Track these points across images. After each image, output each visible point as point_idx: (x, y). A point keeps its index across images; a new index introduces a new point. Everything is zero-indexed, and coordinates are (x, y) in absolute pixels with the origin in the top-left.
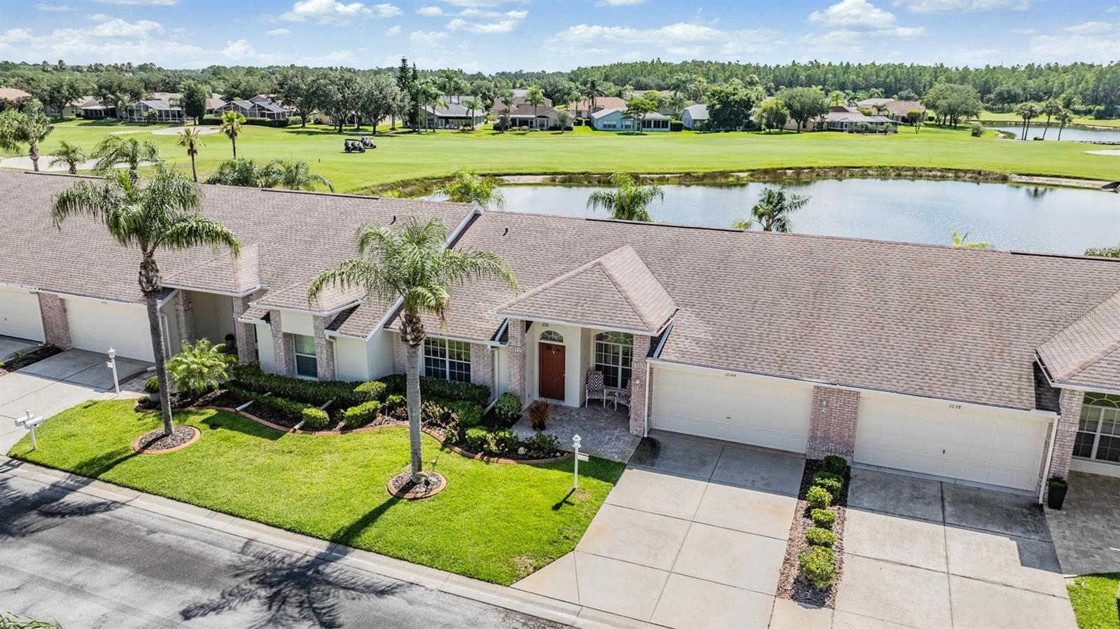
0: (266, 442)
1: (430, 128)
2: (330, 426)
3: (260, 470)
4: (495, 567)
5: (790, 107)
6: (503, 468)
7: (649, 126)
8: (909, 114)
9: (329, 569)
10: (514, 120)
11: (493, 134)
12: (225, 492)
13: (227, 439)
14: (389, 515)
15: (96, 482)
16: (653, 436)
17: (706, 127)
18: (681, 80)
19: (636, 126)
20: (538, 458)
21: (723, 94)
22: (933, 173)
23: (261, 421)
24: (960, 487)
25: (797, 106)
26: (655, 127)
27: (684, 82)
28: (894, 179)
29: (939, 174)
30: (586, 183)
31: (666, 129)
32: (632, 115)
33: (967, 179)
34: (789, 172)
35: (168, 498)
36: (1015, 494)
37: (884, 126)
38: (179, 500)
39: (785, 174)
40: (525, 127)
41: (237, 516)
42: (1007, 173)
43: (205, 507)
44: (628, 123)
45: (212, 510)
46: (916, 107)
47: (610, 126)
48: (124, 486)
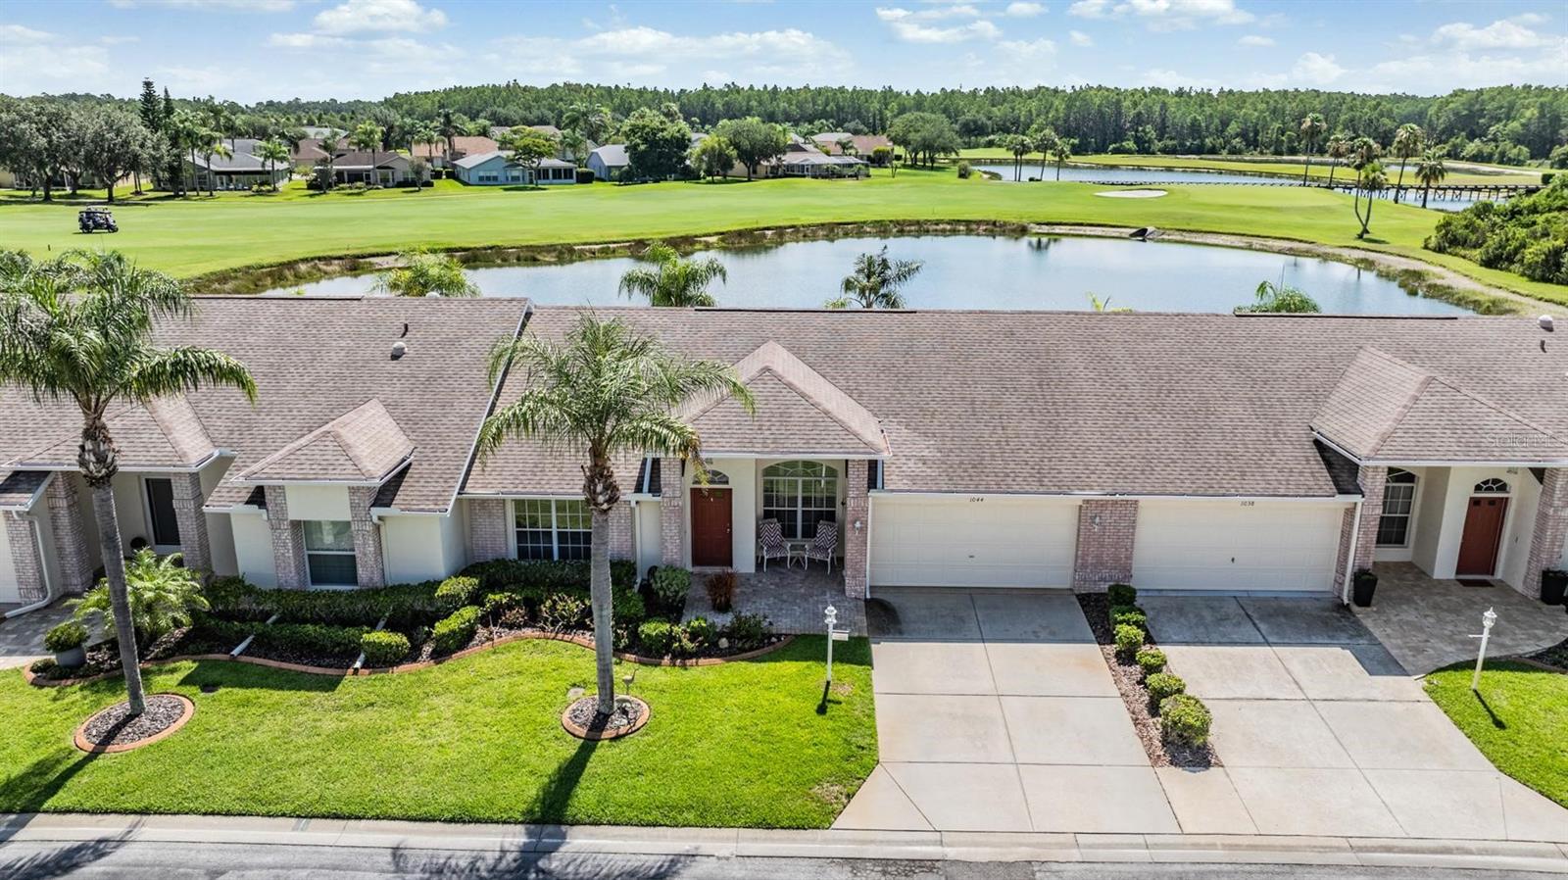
0: (318, 696)
1: (202, 190)
2: (413, 655)
3: (338, 740)
4: (797, 806)
5: (737, 146)
6: (709, 673)
7: (546, 177)
8: (875, 152)
9: (554, 863)
10: (340, 174)
11: (311, 196)
12: (304, 785)
13: (247, 703)
14: (593, 765)
15: (40, 817)
16: (877, 596)
17: (626, 177)
18: (579, 111)
19: (527, 179)
20: (751, 649)
21: (647, 130)
22: (941, 226)
23: (285, 665)
24: (1258, 599)
25: (746, 144)
26: (554, 178)
27: (584, 114)
28: (895, 236)
29: (948, 227)
30: (499, 261)
31: (571, 181)
32: (521, 161)
33: (981, 231)
34: (769, 233)
35: (205, 814)
36: (1314, 597)
37: (855, 169)
38: (228, 814)
39: (765, 236)
40: (359, 184)
41: (349, 818)
42: (1025, 221)
43: (284, 815)
44: (516, 173)
45: (298, 816)
46: (881, 143)
47: (488, 178)
48: (106, 812)
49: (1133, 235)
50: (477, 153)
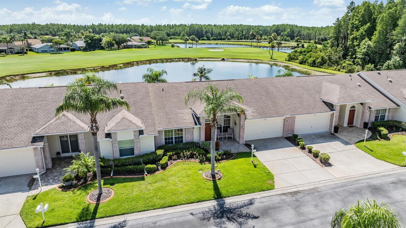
2: (157, 169)
3: (156, 190)
5: (115, 41)
7: (62, 50)
8: (148, 41)
12: (158, 201)
17: (85, 50)
18: (67, 32)
19: (56, 50)
21: (90, 37)
22: (176, 60)
25: (117, 40)
26: (64, 50)
27: (69, 33)
29: (178, 60)
31: (69, 51)
32: (54, 46)
33: (186, 61)
34: (135, 63)
36: (326, 132)
37: (146, 46)
38: (144, 211)
40: (3, 53)
41: (174, 206)
42: (195, 58)
43: (158, 208)
44: (52, 49)
45: (162, 208)
46: (149, 39)
47: (44, 51)
49: (221, 60)
50: (37, 44)
